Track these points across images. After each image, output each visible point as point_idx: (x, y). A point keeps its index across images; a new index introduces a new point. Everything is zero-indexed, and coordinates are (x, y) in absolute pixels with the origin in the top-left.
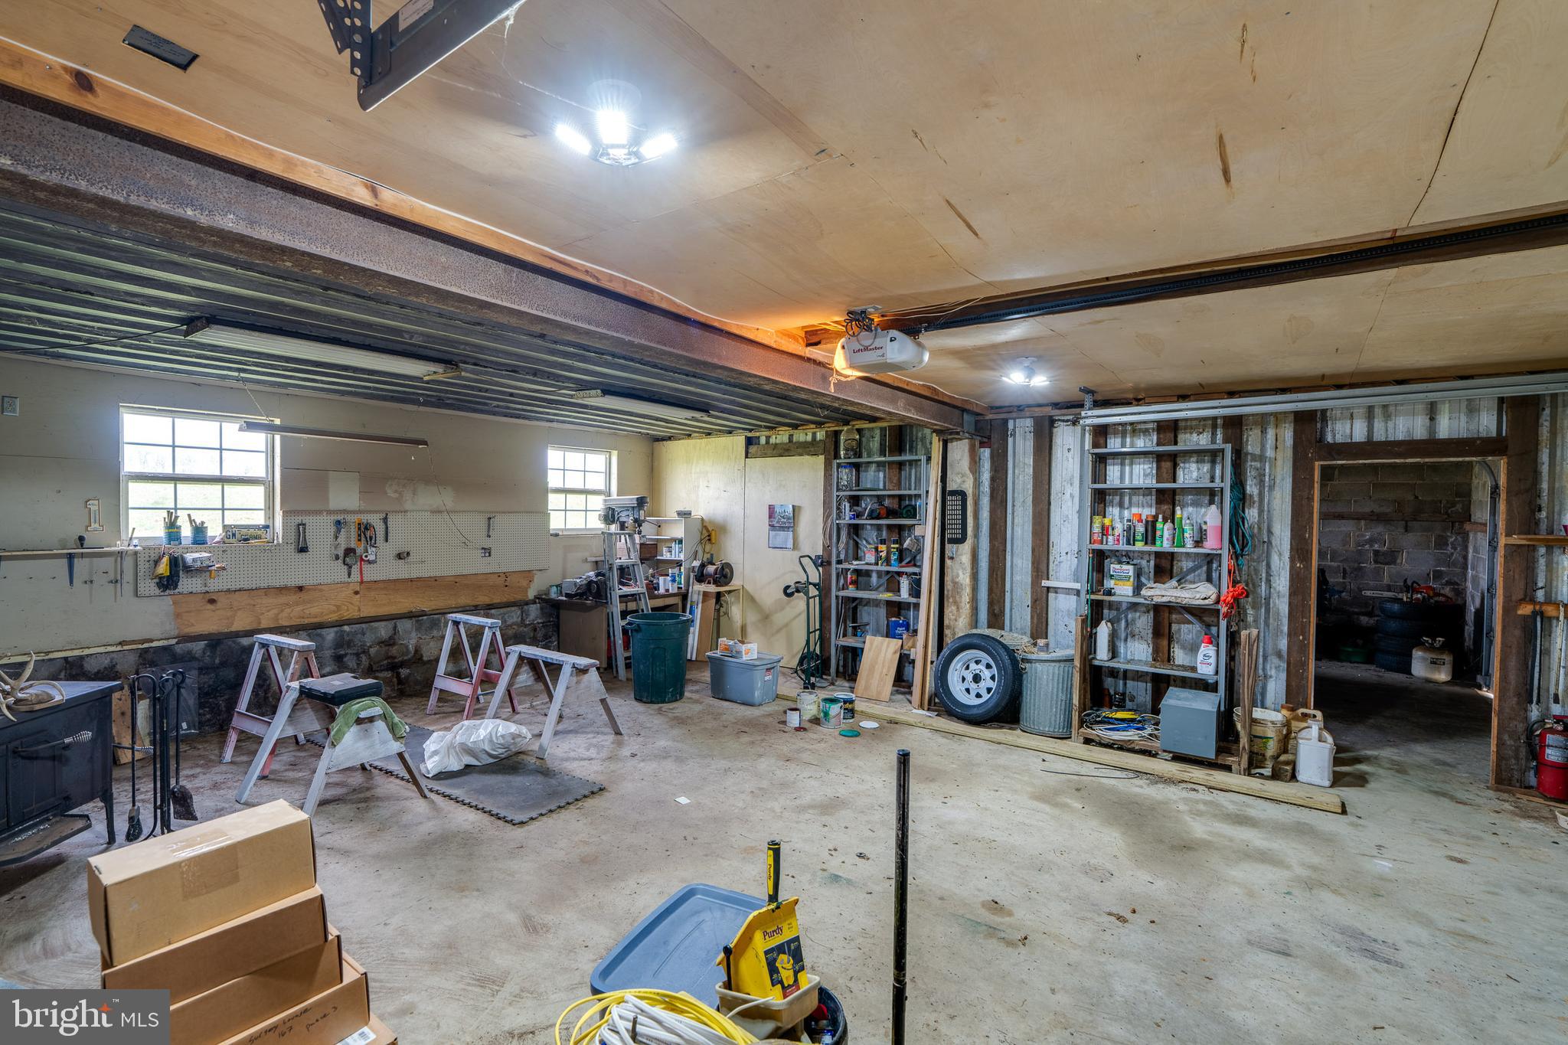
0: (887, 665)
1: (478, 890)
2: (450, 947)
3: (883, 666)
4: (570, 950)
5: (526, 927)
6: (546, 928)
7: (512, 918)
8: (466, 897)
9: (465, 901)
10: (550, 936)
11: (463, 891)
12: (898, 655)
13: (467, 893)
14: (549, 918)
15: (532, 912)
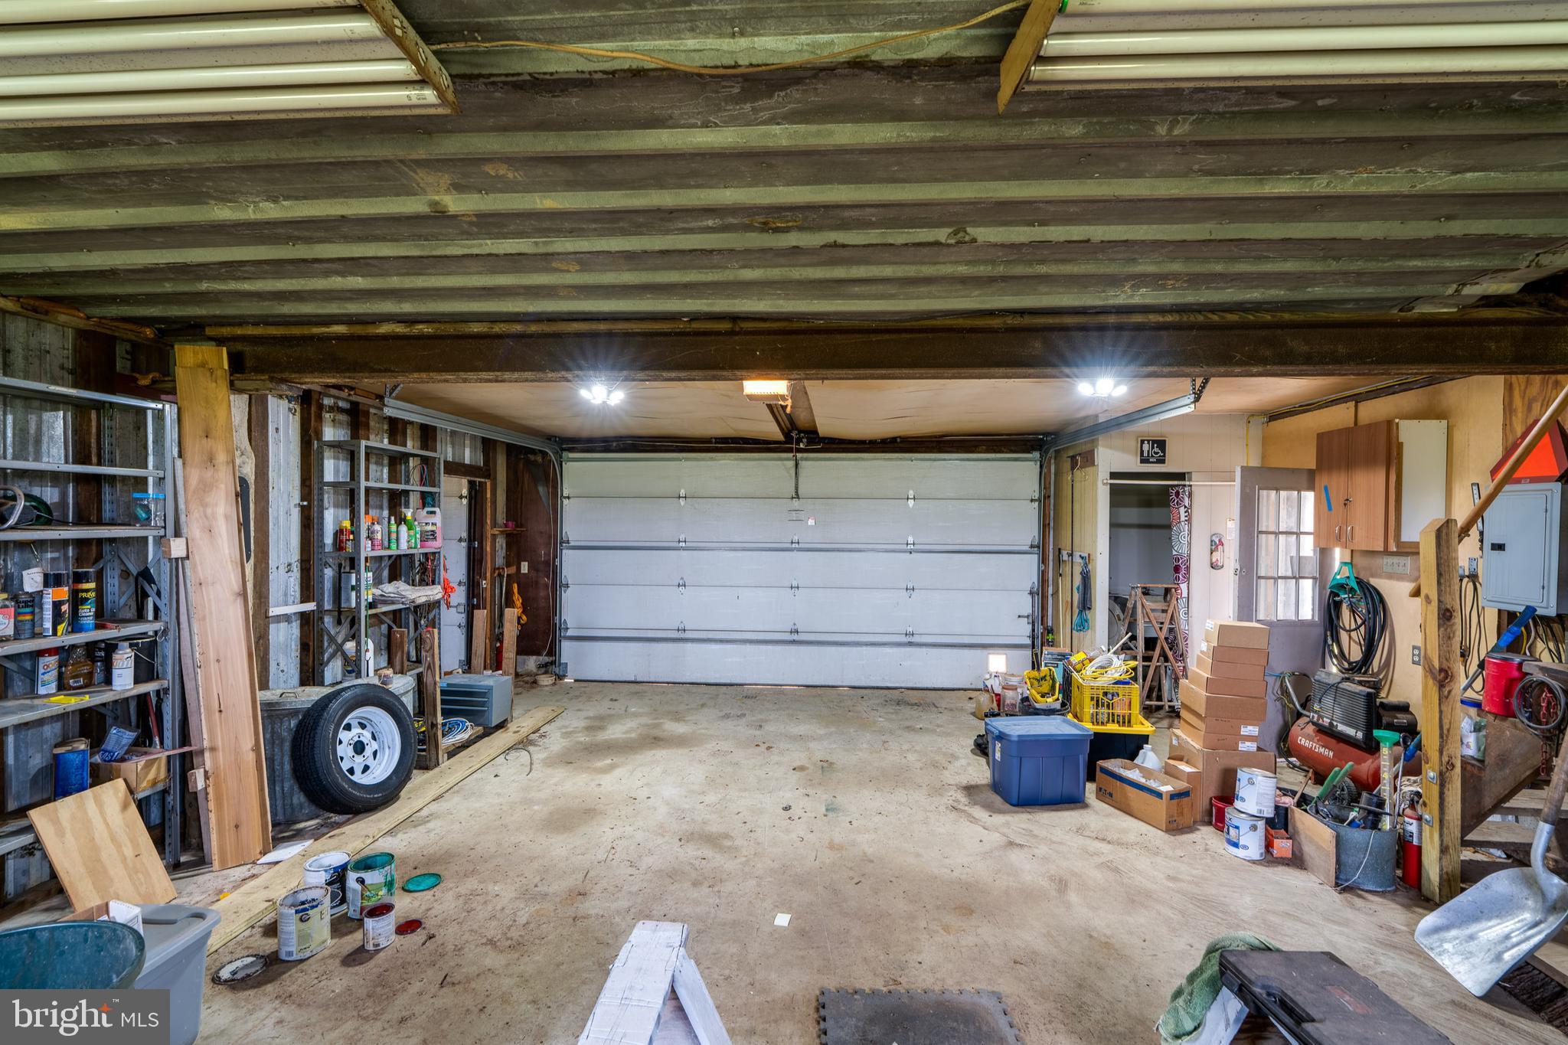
0: (124, 839)
1: (1091, 936)
2: (1133, 901)
3: (118, 846)
4: (1045, 859)
5: (1066, 885)
6: (1052, 879)
7: (1073, 897)
8: (1105, 935)
9: (1108, 932)
10: (1053, 872)
11: (1106, 943)
12: (133, 808)
13: (1103, 939)
14: (1045, 883)
15: (1054, 893)
